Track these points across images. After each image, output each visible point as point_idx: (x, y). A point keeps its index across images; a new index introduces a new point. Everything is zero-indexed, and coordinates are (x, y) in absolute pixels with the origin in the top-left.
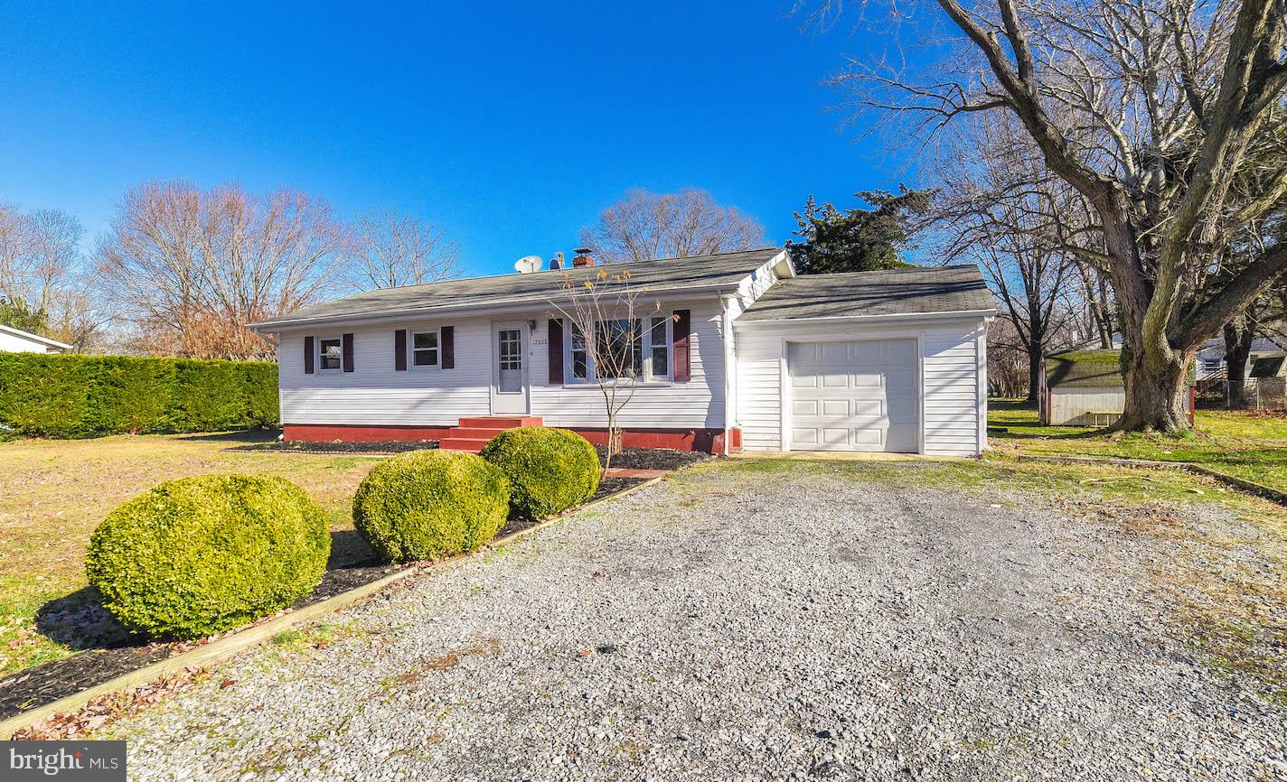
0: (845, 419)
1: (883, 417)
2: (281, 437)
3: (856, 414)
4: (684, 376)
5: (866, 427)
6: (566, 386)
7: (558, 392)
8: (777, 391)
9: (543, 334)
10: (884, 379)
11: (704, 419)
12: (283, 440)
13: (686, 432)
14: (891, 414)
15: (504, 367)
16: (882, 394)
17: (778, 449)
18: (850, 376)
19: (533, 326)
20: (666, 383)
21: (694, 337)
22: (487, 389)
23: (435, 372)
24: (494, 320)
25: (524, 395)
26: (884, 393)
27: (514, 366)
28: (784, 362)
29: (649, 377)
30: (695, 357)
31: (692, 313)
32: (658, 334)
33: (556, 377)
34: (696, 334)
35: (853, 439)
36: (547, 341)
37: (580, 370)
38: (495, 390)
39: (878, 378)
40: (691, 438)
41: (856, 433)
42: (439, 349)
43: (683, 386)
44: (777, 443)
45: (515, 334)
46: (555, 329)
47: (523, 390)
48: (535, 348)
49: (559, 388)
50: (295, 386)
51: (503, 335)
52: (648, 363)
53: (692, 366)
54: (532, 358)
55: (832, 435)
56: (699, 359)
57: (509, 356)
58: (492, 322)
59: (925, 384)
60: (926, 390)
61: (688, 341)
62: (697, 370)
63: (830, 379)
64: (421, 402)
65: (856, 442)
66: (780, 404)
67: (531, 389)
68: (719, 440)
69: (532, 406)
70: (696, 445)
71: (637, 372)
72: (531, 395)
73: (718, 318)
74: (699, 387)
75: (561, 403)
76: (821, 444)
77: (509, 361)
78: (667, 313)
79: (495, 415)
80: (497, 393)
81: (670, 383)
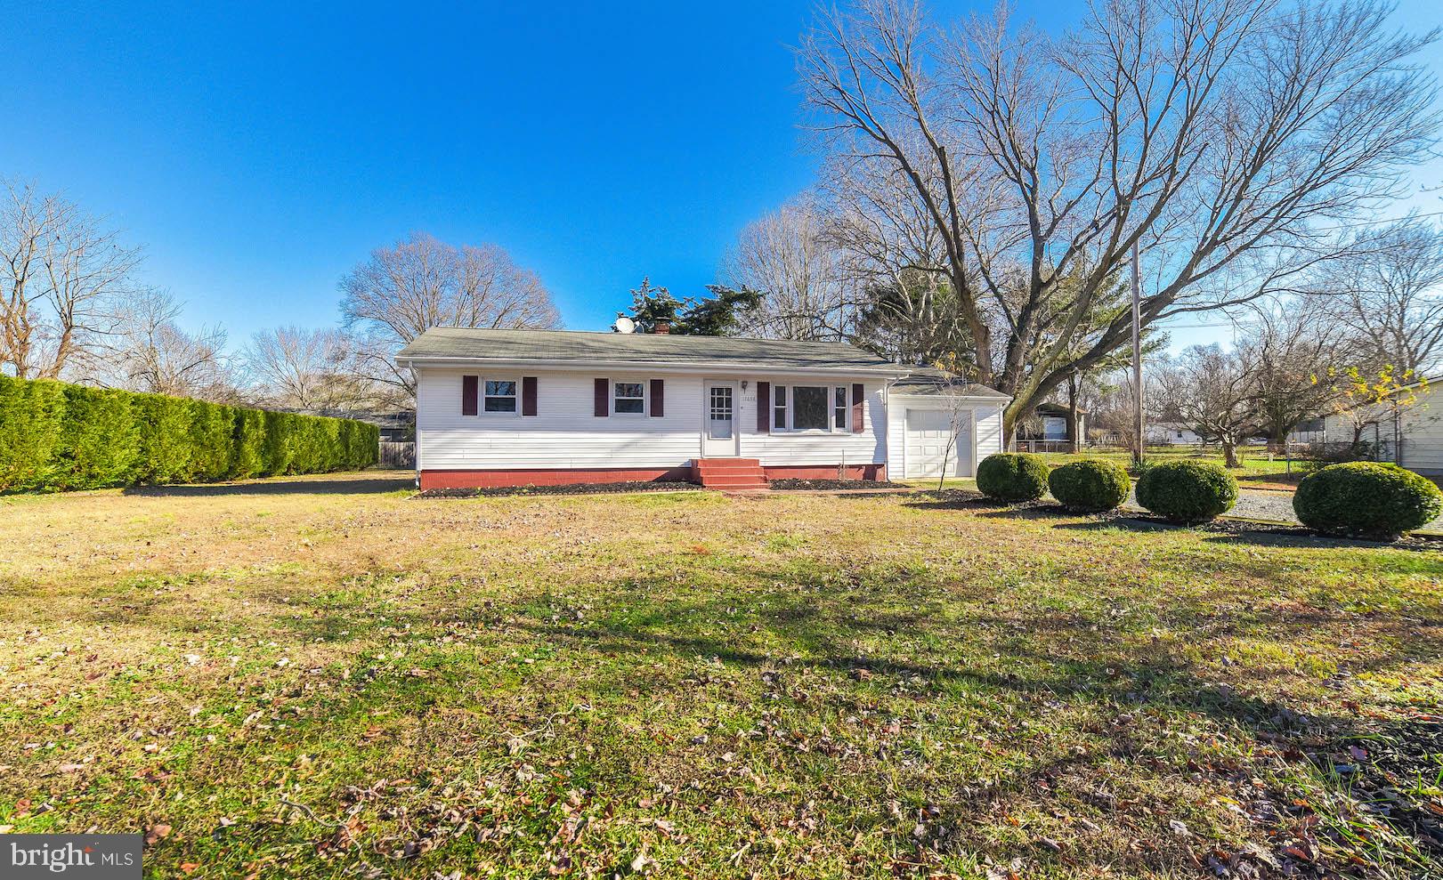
0: (936, 458)
1: (955, 457)
3: (941, 455)
4: (859, 429)
5: (947, 462)
6: (771, 434)
7: (762, 438)
8: (903, 439)
9: (752, 392)
10: (954, 433)
11: (872, 458)
13: (860, 467)
14: (958, 455)
15: (713, 417)
17: (901, 480)
19: (744, 387)
20: (847, 434)
21: (866, 403)
22: (699, 436)
23: (643, 419)
24: (706, 378)
25: (733, 441)
26: (955, 443)
27: (720, 417)
28: (905, 423)
29: (835, 430)
30: (867, 417)
31: (864, 388)
32: (840, 399)
33: (763, 427)
34: (867, 401)
35: (939, 470)
36: (756, 399)
37: (780, 423)
38: (706, 436)
39: (951, 433)
40: (863, 471)
42: (647, 399)
43: (858, 435)
44: (902, 474)
45: (729, 391)
46: (763, 388)
47: (733, 436)
48: (745, 403)
49: (766, 435)
50: (448, 427)
51: (716, 391)
52: (833, 420)
53: (865, 422)
54: (740, 411)
55: (929, 468)
56: (869, 418)
57: (717, 409)
58: (705, 380)
59: (977, 437)
60: (978, 440)
61: (862, 406)
62: (868, 425)
63: (928, 433)
64: (626, 446)
66: (904, 448)
67: (741, 436)
68: (880, 471)
69: (741, 450)
70: (865, 476)
71: (824, 426)
72: (741, 441)
73: (881, 391)
74: (868, 437)
75: (767, 448)
76: (923, 473)
77: (716, 413)
78: (848, 385)
79: (705, 457)
80: (708, 440)
81: (850, 434)
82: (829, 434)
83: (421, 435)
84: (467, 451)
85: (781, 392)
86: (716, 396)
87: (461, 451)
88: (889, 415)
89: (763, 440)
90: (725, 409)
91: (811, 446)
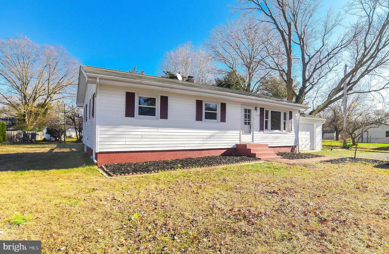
1: (309, 142)
3: (306, 141)
4: (290, 131)
5: (307, 144)
9: (258, 112)
11: (294, 143)
18: (305, 132)
19: (255, 109)
22: (239, 132)
25: (251, 135)
26: (310, 136)
30: (293, 125)
31: (292, 113)
32: (285, 117)
33: (261, 129)
34: (293, 119)
36: (259, 116)
37: (267, 127)
39: (309, 133)
40: (291, 148)
42: (219, 112)
43: (290, 133)
45: (249, 111)
46: (262, 110)
47: (251, 133)
49: (262, 133)
50: (116, 124)
51: (246, 111)
52: (282, 126)
53: (292, 128)
54: (255, 121)
55: (303, 146)
58: (242, 105)
60: (316, 136)
65: (306, 148)
68: (295, 148)
69: (254, 139)
70: (291, 151)
72: (254, 135)
73: (297, 115)
74: (293, 134)
75: (263, 138)
77: (247, 122)
78: (287, 111)
79: (241, 143)
80: (243, 134)
81: (288, 132)
82: (282, 132)
84: (127, 140)
86: (245, 113)
87: (124, 140)
89: (261, 135)
90: (247, 119)
91: (276, 138)
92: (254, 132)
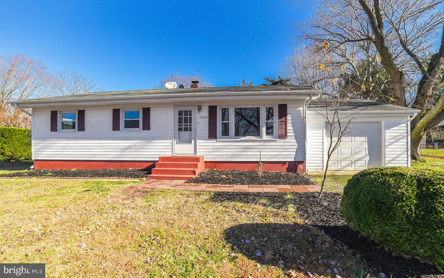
0: (350, 156)
1: (366, 156)
2: (32, 167)
3: (355, 154)
4: (283, 136)
5: (359, 160)
6: (218, 140)
7: (212, 143)
8: (321, 144)
9: (205, 112)
10: (367, 139)
11: (294, 156)
12: (33, 169)
13: (284, 163)
14: (369, 154)
15: (180, 129)
16: (366, 146)
17: (321, 170)
18: (353, 137)
19: (200, 109)
20: (274, 139)
21: (289, 117)
22: (170, 141)
23: (139, 131)
24: (176, 104)
25: (192, 145)
26: (367, 145)
27: (186, 130)
28: (325, 130)
29: (265, 137)
30: (290, 127)
31: (288, 106)
32: (270, 114)
33: (212, 135)
34: (290, 116)
35: (353, 165)
36: (208, 117)
37: (226, 132)
38: (175, 141)
39: (364, 139)
40: (286, 166)
41: (355, 162)
42: (141, 119)
43: (283, 141)
44: (321, 167)
45: (188, 113)
46: (213, 110)
47: (193, 142)
48: (201, 120)
49: (214, 141)
50: (44, 138)
51: (180, 113)
52: (264, 129)
53: (288, 131)
54: (198, 125)
55: (344, 163)
56: (291, 128)
57: (183, 124)
58: (174, 106)
59: (386, 141)
60: (387, 144)
61: (286, 119)
62: (290, 133)
64: (128, 148)
65: (355, 166)
66: (323, 150)
67: (198, 141)
68: (300, 167)
69: (198, 150)
70: (288, 170)
71: (258, 133)
72: (198, 144)
73: (301, 109)
74: (291, 141)
75: (216, 149)
76: (339, 167)
77: (183, 127)
78: (275, 105)
79: (174, 155)
80: (177, 143)
81: (276, 139)
82: (260, 139)
83: (33, 142)
85: (225, 112)
86: (183, 116)
88: (307, 126)
89: (213, 144)
90: (189, 124)
91: (247, 148)
92: (197, 140)
